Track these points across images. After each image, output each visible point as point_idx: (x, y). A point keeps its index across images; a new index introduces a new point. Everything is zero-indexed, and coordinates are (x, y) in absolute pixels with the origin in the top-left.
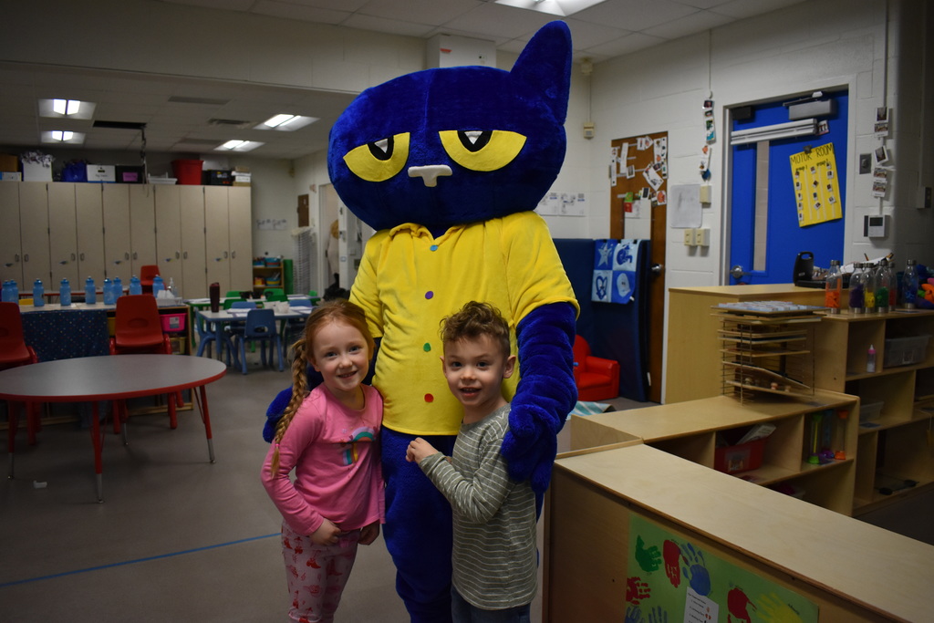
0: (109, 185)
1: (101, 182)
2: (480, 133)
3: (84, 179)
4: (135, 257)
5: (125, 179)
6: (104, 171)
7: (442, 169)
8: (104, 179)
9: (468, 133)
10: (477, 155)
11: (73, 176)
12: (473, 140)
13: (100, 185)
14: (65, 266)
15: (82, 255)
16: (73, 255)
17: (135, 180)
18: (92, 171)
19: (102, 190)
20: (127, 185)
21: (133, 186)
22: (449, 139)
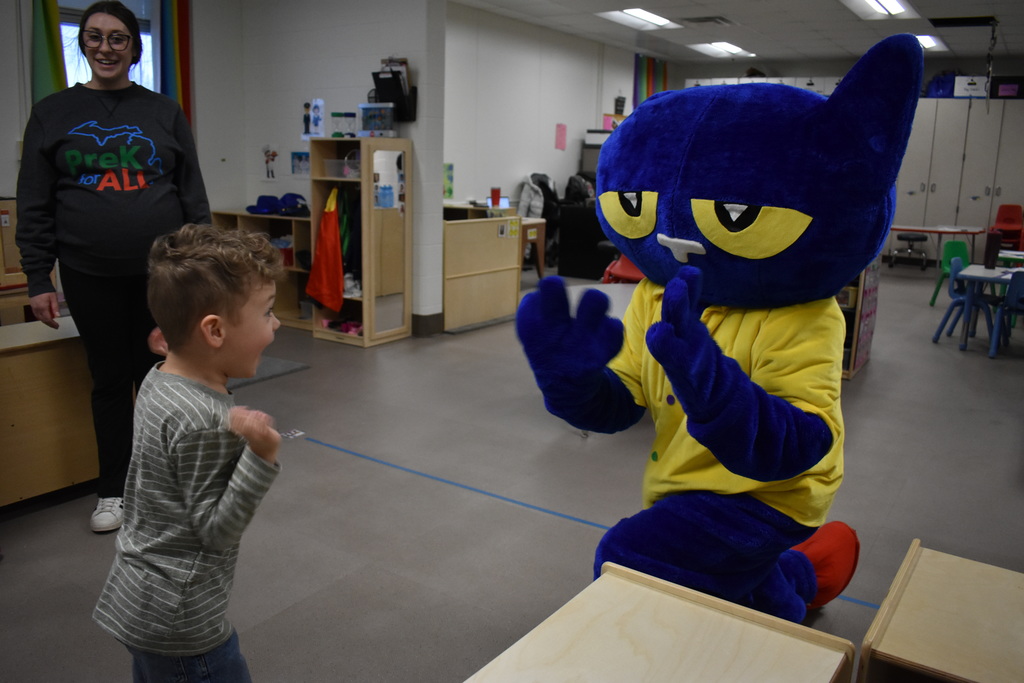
0: (979, 101)
1: (970, 98)
2: (744, 207)
3: (950, 94)
4: (998, 192)
5: (1000, 94)
6: (975, 84)
7: (692, 247)
8: (974, 94)
9: (728, 206)
10: (737, 236)
11: (938, 90)
12: (734, 216)
13: (968, 100)
14: (913, 196)
15: (934, 185)
16: (923, 185)
17: (1014, 93)
18: (961, 85)
19: (970, 107)
20: (1002, 101)
21: (1009, 102)
22: (703, 210)
